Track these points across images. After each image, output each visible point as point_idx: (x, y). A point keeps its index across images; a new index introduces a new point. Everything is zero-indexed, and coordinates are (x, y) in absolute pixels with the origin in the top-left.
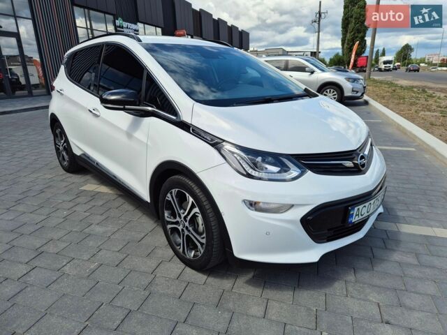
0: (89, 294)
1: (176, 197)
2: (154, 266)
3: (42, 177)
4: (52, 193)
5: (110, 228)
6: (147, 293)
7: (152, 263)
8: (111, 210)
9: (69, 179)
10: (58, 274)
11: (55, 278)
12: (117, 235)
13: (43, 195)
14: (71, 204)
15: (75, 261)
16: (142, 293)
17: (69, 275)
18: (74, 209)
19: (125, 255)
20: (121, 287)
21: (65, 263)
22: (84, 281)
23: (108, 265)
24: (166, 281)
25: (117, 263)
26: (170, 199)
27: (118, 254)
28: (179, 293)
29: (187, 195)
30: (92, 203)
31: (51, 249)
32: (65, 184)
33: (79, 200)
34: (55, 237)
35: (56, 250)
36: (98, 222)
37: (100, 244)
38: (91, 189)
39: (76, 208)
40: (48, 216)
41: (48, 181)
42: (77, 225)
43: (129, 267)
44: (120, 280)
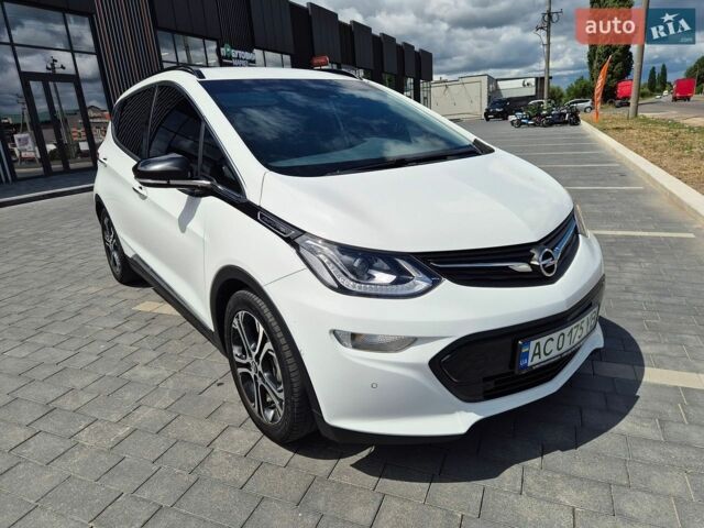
0: (106, 477)
1: (244, 323)
2: (214, 433)
3: (83, 292)
4: (92, 316)
5: (163, 371)
6: (193, 478)
7: (212, 429)
8: (170, 343)
9: (121, 295)
10: (69, 443)
11: (62, 450)
12: (170, 383)
13: (77, 318)
14: (115, 333)
15: (99, 424)
16: (186, 478)
17: (83, 445)
18: (116, 341)
19: (174, 416)
20: (155, 468)
21: (81, 427)
22: (103, 457)
23: (145, 431)
24: (227, 459)
25: (159, 428)
26: (237, 327)
27: (164, 413)
28: (242, 480)
29: (257, 321)
30: (145, 332)
31: (69, 403)
32: (112, 302)
33: (127, 327)
34: (78, 385)
35: (75, 405)
36: (146, 361)
37: (140, 396)
38: (149, 310)
39: (120, 340)
40: (77, 352)
41: (90, 296)
42: (116, 366)
43: (175, 435)
44: (157, 455)
